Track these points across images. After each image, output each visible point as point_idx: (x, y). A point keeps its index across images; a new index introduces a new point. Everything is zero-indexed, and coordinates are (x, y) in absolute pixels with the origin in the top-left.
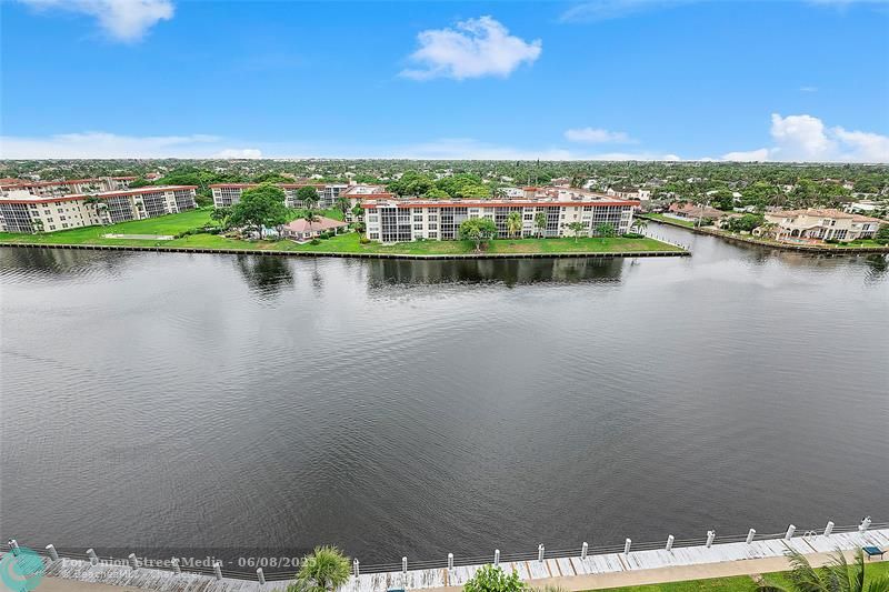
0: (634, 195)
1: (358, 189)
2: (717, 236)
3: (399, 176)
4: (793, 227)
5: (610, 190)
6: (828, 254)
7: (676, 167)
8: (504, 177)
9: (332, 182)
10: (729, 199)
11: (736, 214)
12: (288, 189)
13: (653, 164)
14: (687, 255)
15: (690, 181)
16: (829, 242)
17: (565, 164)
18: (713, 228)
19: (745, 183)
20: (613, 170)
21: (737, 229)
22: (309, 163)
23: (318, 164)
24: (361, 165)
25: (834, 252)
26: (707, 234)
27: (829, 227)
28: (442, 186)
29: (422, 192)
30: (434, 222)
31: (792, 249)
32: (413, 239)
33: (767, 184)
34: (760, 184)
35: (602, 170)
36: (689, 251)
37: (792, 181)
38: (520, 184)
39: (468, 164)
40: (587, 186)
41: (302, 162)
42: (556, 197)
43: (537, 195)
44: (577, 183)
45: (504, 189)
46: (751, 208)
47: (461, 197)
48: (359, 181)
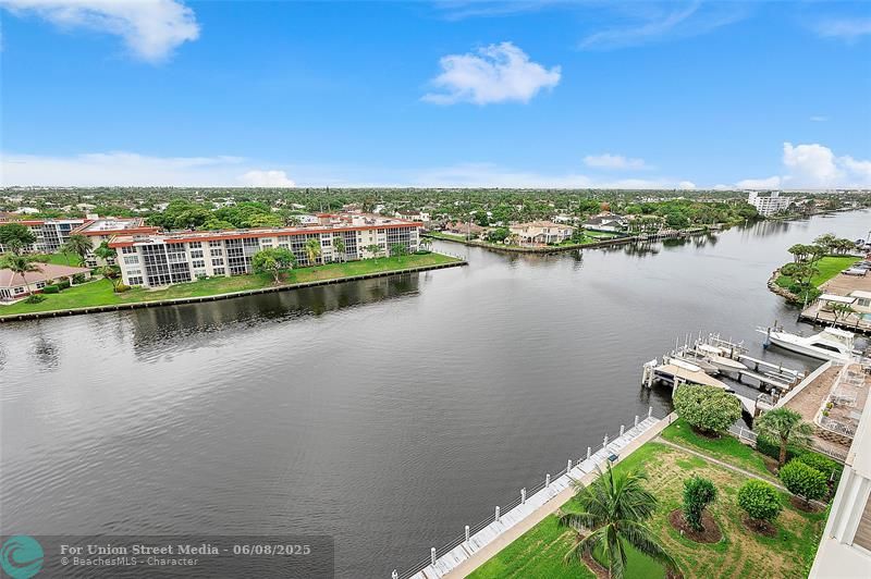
0: (417, 217)
1: (101, 225)
2: (483, 247)
3: (164, 206)
4: (528, 235)
5: (397, 214)
6: (551, 253)
7: (445, 193)
8: (295, 205)
9: (56, 217)
10: (485, 216)
11: (492, 229)
13: (427, 191)
14: (465, 264)
15: (456, 204)
16: (549, 244)
17: (354, 191)
18: (479, 241)
19: (493, 205)
20: (396, 196)
21: (495, 240)
24: (101, 195)
25: (553, 251)
26: (475, 246)
27: (547, 234)
28: (223, 216)
29: (197, 224)
30: (219, 257)
31: (530, 252)
32: (194, 279)
33: (506, 205)
34: (502, 205)
35: (389, 196)
36: (467, 260)
37: (521, 202)
38: (312, 211)
39: (251, 191)
40: (377, 211)
42: (350, 222)
43: (332, 221)
44: (367, 208)
45: (297, 217)
46: (500, 223)
47: (249, 226)
48: (103, 214)
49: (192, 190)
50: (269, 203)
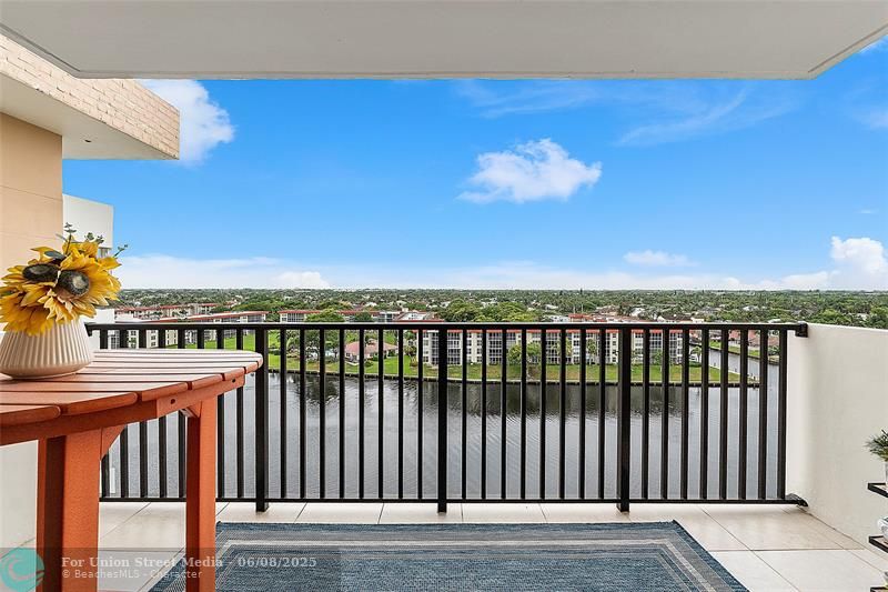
1: (410, 315)
3: (447, 304)
5: (660, 318)
7: (728, 295)
8: (549, 305)
9: (386, 309)
12: (346, 315)
13: (702, 293)
15: (747, 309)
17: (609, 293)
19: (810, 312)
20: (660, 298)
22: (365, 292)
23: (373, 293)
24: (410, 294)
28: (488, 314)
33: (836, 314)
34: (827, 314)
35: (650, 299)
37: (865, 309)
38: (565, 312)
39: (511, 292)
40: (635, 314)
41: (358, 292)
44: (624, 311)
45: (550, 317)
48: (411, 308)
49: (466, 292)
50: (526, 304)
